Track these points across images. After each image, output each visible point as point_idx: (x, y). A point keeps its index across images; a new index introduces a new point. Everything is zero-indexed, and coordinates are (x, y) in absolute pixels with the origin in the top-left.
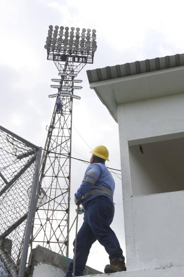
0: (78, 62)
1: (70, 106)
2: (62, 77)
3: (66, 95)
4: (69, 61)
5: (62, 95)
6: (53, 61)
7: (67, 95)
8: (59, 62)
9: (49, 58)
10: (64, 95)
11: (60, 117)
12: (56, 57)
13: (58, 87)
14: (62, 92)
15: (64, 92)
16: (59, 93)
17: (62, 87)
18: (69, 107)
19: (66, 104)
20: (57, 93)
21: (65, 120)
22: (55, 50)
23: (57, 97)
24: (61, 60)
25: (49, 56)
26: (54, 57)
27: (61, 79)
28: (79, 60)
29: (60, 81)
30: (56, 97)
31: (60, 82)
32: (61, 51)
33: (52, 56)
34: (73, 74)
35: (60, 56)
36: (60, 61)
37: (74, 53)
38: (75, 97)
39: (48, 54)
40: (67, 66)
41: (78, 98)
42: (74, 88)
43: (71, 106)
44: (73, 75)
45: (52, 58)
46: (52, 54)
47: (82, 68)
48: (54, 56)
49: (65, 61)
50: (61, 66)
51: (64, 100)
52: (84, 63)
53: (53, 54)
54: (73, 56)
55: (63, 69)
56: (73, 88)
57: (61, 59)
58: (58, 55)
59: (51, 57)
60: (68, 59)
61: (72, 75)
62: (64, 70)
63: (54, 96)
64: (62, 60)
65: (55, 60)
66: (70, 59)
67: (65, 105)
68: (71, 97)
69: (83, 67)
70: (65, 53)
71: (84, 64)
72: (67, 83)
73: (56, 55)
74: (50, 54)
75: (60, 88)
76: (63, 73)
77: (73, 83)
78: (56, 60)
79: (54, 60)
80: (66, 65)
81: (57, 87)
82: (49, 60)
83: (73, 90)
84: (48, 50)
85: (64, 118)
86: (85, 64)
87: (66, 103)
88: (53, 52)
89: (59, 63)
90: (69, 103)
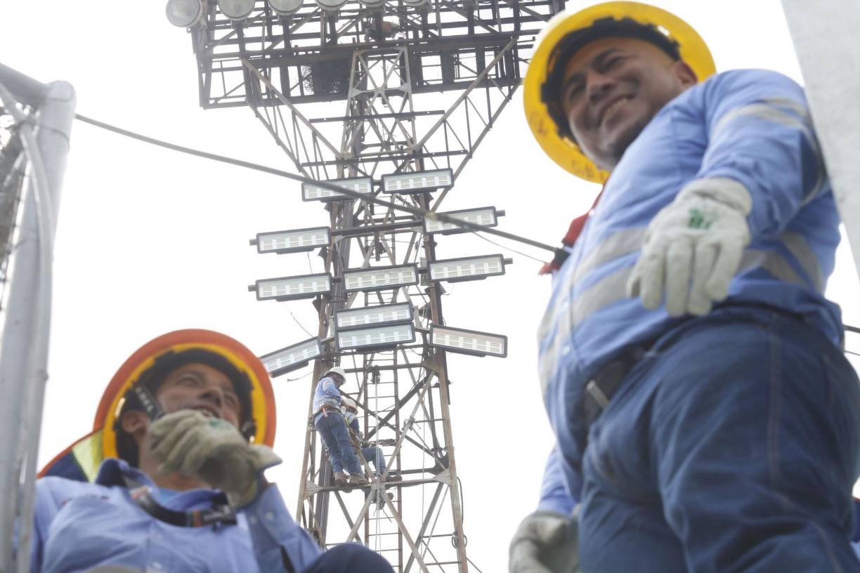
0: (449, 82)
1: (432, 422)
2: (337, 205)
3: (382, 337)
4: (371, 94)
5: (354, 340)
6: (248, 110)
7: (396, 335)
8: (299, 107)
9: (216, 91)
10: (368, 339)
11: (365, 516)
12: (267, 78)
13: (315, 286)
14: (353, 321)
15: (367, 319)
16: (329, 335)
17: (349, 285)
18: (422, 432)
19: (395, 412)
20: (316, 334)
21: (402, 531)
22: (251, 23)
23: (312, 363)
24: (308, 92)
25: (216, 77)
26: (251, 81)
27: (328, 223)
28: (449, 67)
29: (325, 240)
30: (304, 364)
31: (323, 254)
32: (299, 23)
33: (236, 79)
34: (422, 170)
35: (299, 62)
36: (303, 99)
37: (404, 27)
38: (461, 344)
39: (205, 63)
40: (367, 124)
41: (488, 346)
42: (446, 272)
43: (438, 414)
44: (424, 182)
45: (242, 91)
46: (239, 63)
47: (489, 127)
48: (254, 68)
49: (342, 95)
50: (315, 134)
51: (376, 381)
52: (500, 83)
53: (244, 55)
54: (402, 42)
55: (338, 147)
56: (434, 275)
57: (314, 86)
58: (285, 58)
59: (231, 81)
60: (365, 73)
61: (412, 184)
62: (350, 160)
63: (292, 359)
64: (323, 93)
65: (267, 103)
66: (382, 73)
67: (392, 421)
68: (427, 346)
69: (492, 120)
70: (334, 35)
71: (497, 94)
72: (380, 249)
73: (266, 65)
74: (216, 65)
75: (328, 296)
76: (342, 178)
77: (430, 245)
78: (273, 100)
79: (253, 98)
80: (358, 116)
81: (301, 289)
82: (216, 105)
83: (435, 291)
84: (195, 31)
85: (398, 515)
86: (506, 90)
87: (400, 404)
88: (242, 41)
89: (295, 113)
90: (415, 398)
